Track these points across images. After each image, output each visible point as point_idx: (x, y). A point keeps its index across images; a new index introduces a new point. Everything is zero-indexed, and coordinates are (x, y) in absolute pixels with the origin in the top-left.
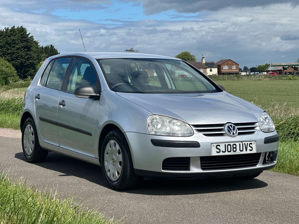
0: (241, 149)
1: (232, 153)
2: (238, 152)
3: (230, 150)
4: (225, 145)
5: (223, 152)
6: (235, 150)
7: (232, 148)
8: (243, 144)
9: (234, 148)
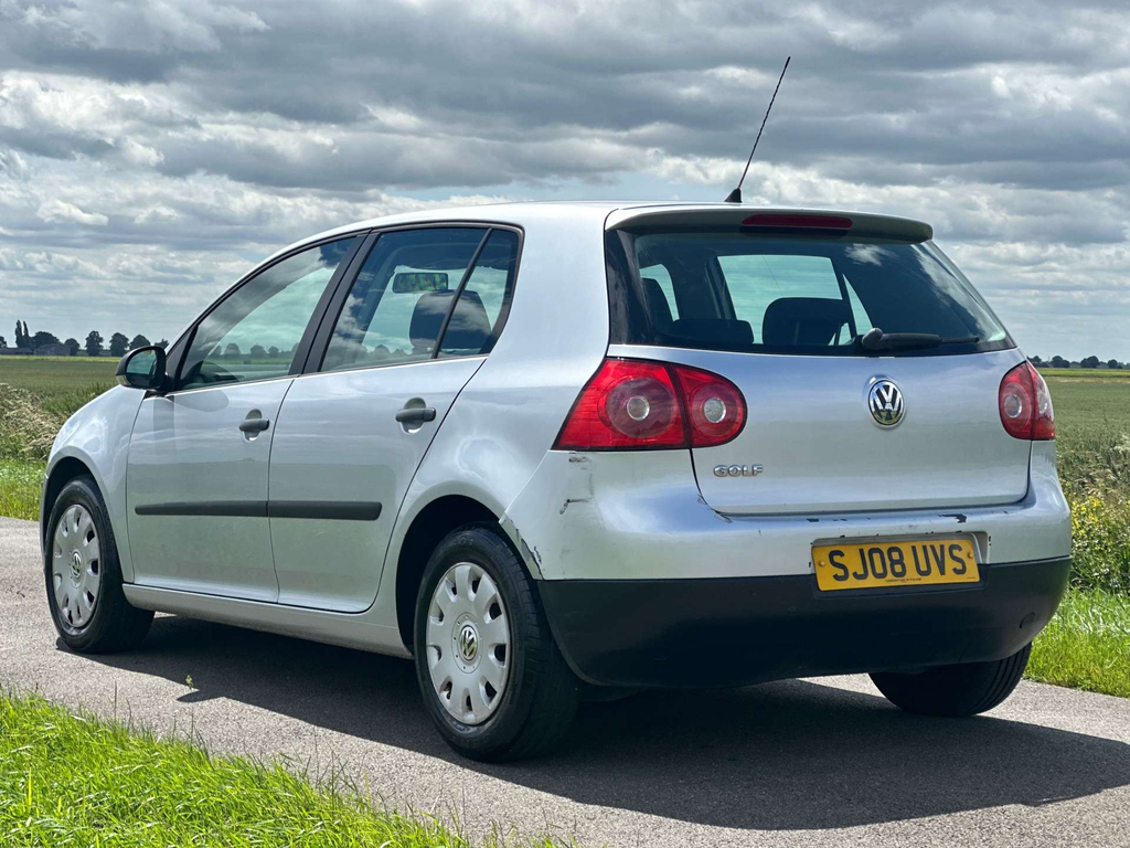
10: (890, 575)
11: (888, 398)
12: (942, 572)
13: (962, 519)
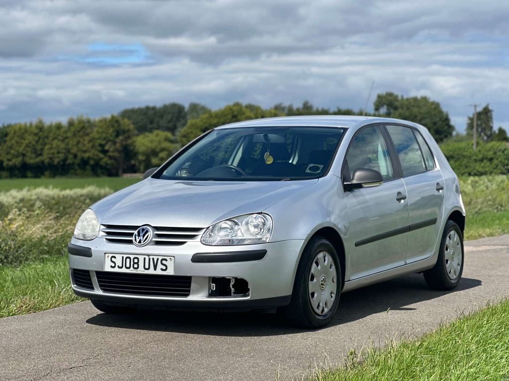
0: (147, 267)
1: (131, 271)
2: (141, 271)
3: (129, 266)
4: (123, 257)
5: (118, 267)
6: (136, 266)
7: (132, 263)
8: (149, 259)
9: (134, 263)
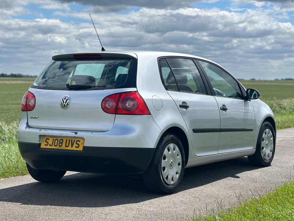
10: (58, 146)
11: (65, 101)
12: (72, 147)
13: (76, 133)
